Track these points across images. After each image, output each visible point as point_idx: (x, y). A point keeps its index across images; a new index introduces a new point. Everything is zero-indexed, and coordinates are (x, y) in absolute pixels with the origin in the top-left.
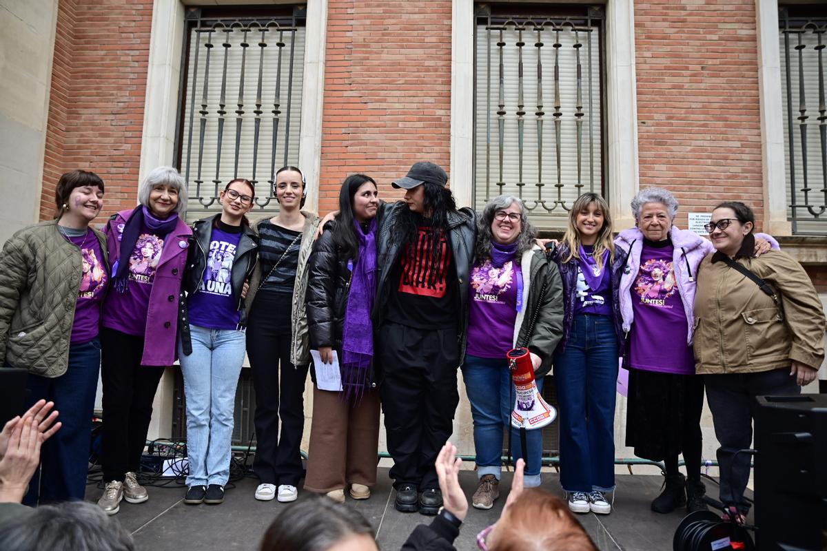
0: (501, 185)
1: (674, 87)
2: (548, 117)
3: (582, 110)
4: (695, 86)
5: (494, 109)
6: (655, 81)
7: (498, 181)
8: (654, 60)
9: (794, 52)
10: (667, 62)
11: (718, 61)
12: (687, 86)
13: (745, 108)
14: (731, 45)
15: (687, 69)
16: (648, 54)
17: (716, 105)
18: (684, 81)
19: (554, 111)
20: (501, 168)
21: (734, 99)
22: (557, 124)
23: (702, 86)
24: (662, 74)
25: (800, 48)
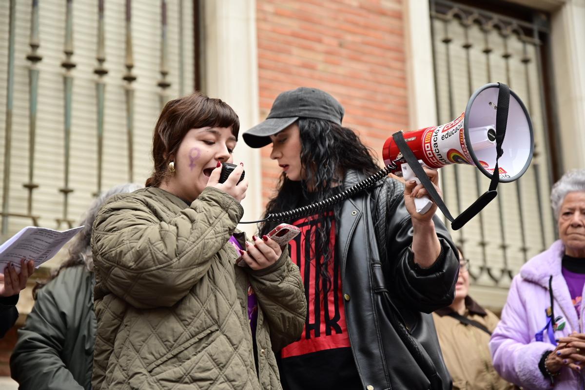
0: (31, 187)
1: (305, 66)
2: (113, 80)
3: (168, 79)
4: (331, 68)
5: (22, 51)
6: (280, 51)
7: (26, 180)
8: (277, 20)
9: (441, 47)
10: (294, 25)
11: (358, 39)
12: (321, 67)
13: (393, 113)
14: (374, 20)
15: (320, 41)
16: (269, 8)
17: (358, 103)
18: (317, 58)
19: (124, 72)
20: (32, 159)
21: (379, 97)
22: (129, 94)
23: (341, 70)
24: (289, 43)
25: (447, 41)
